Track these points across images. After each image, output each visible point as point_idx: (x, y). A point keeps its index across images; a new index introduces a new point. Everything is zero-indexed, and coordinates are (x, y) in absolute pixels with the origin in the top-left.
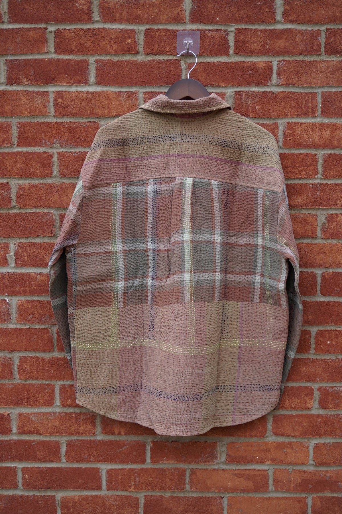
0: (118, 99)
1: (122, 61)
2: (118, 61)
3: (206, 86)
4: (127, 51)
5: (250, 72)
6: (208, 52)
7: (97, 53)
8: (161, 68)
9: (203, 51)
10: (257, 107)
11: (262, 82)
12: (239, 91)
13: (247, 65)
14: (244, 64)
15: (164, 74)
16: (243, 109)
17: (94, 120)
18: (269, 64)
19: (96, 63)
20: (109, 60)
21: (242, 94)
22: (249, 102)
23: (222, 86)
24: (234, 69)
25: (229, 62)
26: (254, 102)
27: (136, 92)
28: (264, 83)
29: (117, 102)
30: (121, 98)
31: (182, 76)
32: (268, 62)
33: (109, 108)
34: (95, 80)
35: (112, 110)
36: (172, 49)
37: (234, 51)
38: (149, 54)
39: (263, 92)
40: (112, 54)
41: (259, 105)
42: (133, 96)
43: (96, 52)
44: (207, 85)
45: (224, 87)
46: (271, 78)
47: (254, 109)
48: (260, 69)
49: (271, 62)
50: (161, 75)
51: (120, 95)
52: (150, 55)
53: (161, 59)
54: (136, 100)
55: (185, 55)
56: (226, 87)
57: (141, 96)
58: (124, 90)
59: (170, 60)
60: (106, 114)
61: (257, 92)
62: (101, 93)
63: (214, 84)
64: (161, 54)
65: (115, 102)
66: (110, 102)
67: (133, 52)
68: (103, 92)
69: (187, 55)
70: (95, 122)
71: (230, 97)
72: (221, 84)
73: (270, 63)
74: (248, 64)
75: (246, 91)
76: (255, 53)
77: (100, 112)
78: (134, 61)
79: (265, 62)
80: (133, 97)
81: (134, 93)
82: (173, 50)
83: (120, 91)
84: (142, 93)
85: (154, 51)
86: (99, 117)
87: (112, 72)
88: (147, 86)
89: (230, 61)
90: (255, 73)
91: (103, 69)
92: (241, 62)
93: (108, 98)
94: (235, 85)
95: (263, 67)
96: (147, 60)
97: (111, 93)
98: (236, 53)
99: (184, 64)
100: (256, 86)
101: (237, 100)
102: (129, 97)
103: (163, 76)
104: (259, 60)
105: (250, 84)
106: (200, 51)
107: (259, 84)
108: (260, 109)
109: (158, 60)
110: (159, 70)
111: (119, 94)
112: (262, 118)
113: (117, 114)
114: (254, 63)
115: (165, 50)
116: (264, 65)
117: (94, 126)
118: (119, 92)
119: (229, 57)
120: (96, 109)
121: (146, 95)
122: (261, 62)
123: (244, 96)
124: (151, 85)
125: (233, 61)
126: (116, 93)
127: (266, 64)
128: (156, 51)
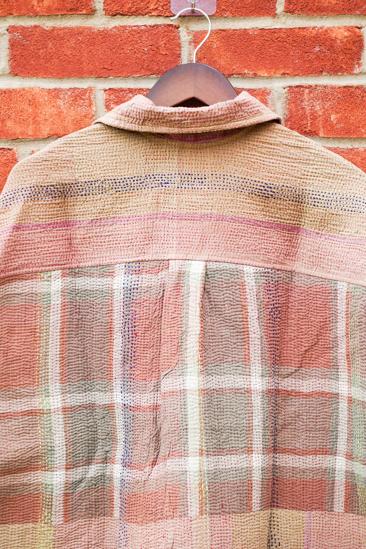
0: (55, 104)
1: (61, 29)
2: (54, 29)
3: (230, 75)
4: (71, 10)
5: (317, 49)
6: (234, 10)
7: (12, 14)
8: (139, 41)
9: (224, 8)
10: (333, 117)
11: (341, 67)
12: (297, 87)
13: (313, 35)
14: (305, 33)
15: (146, 54)
16: (305, 122)
17: (6, 146)
18: (355, 33)
19: (9, 32)
20: (36, 27)
21: (303, 91)
22: (318, 108)
23: (262, 75)
24: (285, 43)
25: (275, 29)
26: (326, 107)
27: (90, 90)
28: (346, 70)
29: (53, 109)
30: (60, 102)
31: (182, 56)
32: (352, 27)
33: (35, 122)
34: (8, 67)
35: (41, 125)
36: (162, 4)
37: (286, 8)
38: (115, 15)
39: (345, 87)
40: (41, 16)
41: (337, 113)
42: (83, 97)
43: (9, 12)
44: (233, 74)
45: (267, 78)
46: (359, 59)
47: (327, 120)
48: (338, 41)
49: (360, 28)
50: (139, 56)
51: (57, 97)
52: (118, 16)
53: (141, 24)
54: (90, 105)
55: (188, 16)
56: (270, 77)
57: (100, 98)
58: (66, 84)
59: (157, 26)
60: (30, 133)
61: (333, 88)
62: (21, 93)
63: (246, 71)
64: (140, 14)
65: (48, 110)
66: (39, 109)
67: (84, 12)
68: (24, 89)
69: (193, 16)
70: (9, 149)
71: (279, 98)
72: (260, 73)
73: (358, 30)
74: (314, 32)
75: (311, 86)
76: (328, 10)
77: (18, 130)
78: (84, 28)
79: (348, 29)
80: (84, 100)
81: (85, 91)
82: (163, 6)
83: (58, 88)
84: (103, 92)
85: (126, 10)
86: (15, 139)
87: (42, 51)
88: (111, 77)
89: (278, 27)
90: (328, 50)
91: (23, 45)
92: (299, 28)
93: (33, 102)
94: (288, 74)
95: (345, 37)
96: (111, 27)
97: (40, 92)
98: (289, 11)
99: (186, 34)
100: (331, 75)
101: (293, 103)
102: (75, 100)
103: (144, 57)
104: (336, 25)
105: (320, 72)
106: (218, 7)
107: (335, 71)
108: (339, 121)
109: (134, 26)
110: (136, 46)
111: (56, 93)
112: (343, 138)
113: (51, 133)
114: (326, 31)
115: (148, 7)
116: (346, 34)
117: (5, 158)
118: (55, 89)
119: (276, 19)
120: (9, 124)
121: (110, 95)
122: (339, 28)
123: (306, 96)
124: (119, 75)
125: (284, 26)
126: (49, 91)
127: (350, 33)
128: (130, 8)
